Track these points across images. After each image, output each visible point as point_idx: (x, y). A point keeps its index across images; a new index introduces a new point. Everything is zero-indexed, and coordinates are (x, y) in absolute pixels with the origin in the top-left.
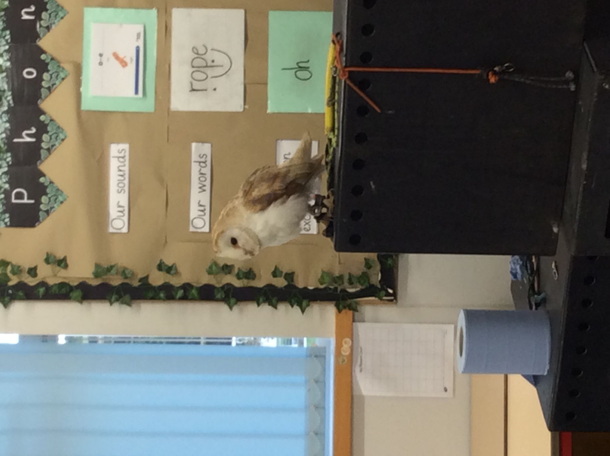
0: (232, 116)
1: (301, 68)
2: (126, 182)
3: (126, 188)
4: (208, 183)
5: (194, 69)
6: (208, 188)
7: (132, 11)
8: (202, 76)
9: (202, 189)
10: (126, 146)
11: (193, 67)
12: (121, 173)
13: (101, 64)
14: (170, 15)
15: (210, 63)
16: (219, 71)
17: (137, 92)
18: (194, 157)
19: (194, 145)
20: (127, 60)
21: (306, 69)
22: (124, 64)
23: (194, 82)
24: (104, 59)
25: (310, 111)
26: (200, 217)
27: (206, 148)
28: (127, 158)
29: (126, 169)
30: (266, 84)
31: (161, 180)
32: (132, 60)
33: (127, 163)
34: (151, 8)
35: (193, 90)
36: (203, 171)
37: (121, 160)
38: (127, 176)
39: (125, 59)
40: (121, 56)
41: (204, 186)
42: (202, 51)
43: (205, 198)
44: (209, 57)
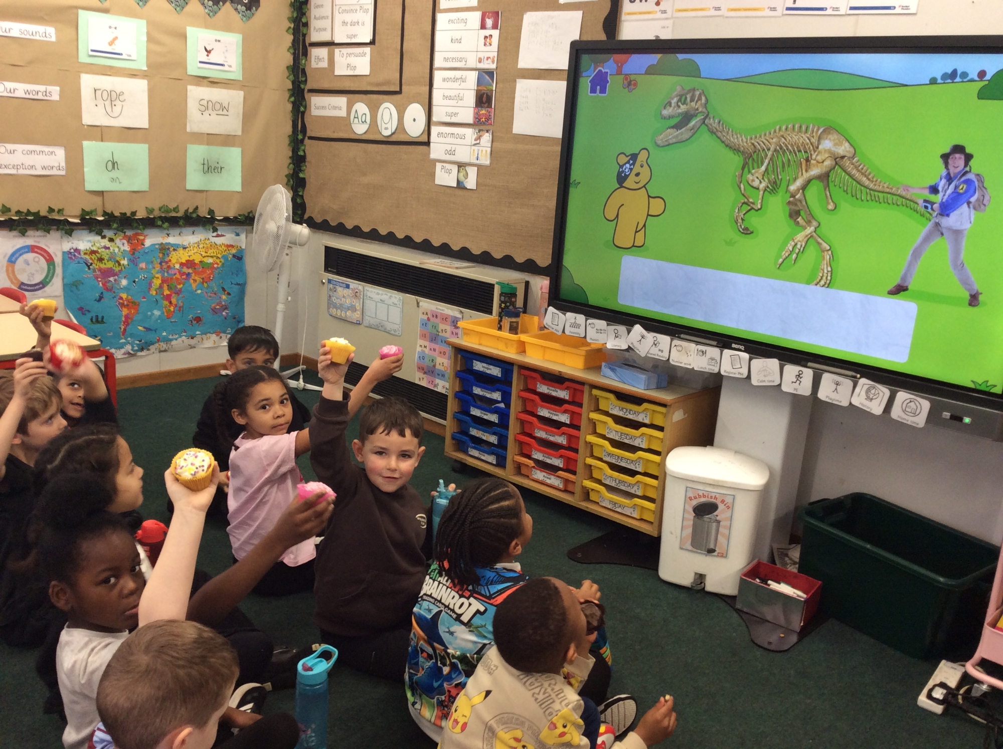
0: (80, 117)
1: (113, 164)
2: (28, 37)
3: (23, 36)
4: (31, 96)
5: (109, 92)
6: (27, 96)
7: (145, 53)
8: (105, 96)
9: (27, 92)
10: (53, 39)
11: (111, 91)
12: (34, 34)
13: (110, 27)
14: (144, 79)
15: (114, 103)
16: (109, 109)
17: (92, 51)
18: (50, 88)
19: (58, 88)
20: (113, 46)
21: (114, 168)
22: (111, 43)
23: (100, 92)
24: (113, 29)
25: (86, 170)
26: (6, 89)
27: (56, 97)
28: (45, 39)
29: (37, 38)
30: (102, 141)
31: (30, 63)
32: (113, 49)
33: (42, 38)
34: (148, 66)
35: (95, 91)
36: (40, 94)
37: (44, 35)
38: (32, 37)
39: (113, 45)
40: (116, 42)
41: (29, 94)
42: (121, 98)
43: (20, 94)
44: (117, 102)
